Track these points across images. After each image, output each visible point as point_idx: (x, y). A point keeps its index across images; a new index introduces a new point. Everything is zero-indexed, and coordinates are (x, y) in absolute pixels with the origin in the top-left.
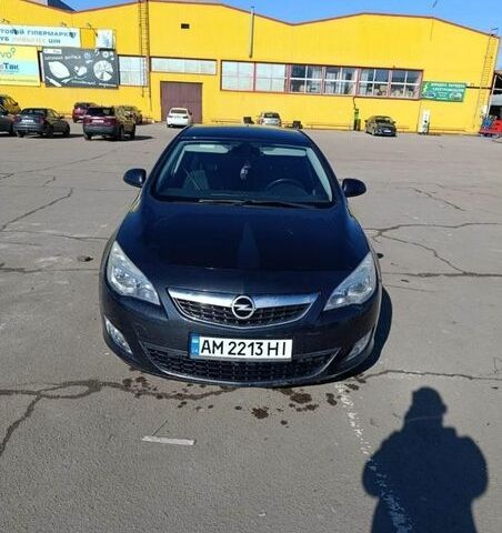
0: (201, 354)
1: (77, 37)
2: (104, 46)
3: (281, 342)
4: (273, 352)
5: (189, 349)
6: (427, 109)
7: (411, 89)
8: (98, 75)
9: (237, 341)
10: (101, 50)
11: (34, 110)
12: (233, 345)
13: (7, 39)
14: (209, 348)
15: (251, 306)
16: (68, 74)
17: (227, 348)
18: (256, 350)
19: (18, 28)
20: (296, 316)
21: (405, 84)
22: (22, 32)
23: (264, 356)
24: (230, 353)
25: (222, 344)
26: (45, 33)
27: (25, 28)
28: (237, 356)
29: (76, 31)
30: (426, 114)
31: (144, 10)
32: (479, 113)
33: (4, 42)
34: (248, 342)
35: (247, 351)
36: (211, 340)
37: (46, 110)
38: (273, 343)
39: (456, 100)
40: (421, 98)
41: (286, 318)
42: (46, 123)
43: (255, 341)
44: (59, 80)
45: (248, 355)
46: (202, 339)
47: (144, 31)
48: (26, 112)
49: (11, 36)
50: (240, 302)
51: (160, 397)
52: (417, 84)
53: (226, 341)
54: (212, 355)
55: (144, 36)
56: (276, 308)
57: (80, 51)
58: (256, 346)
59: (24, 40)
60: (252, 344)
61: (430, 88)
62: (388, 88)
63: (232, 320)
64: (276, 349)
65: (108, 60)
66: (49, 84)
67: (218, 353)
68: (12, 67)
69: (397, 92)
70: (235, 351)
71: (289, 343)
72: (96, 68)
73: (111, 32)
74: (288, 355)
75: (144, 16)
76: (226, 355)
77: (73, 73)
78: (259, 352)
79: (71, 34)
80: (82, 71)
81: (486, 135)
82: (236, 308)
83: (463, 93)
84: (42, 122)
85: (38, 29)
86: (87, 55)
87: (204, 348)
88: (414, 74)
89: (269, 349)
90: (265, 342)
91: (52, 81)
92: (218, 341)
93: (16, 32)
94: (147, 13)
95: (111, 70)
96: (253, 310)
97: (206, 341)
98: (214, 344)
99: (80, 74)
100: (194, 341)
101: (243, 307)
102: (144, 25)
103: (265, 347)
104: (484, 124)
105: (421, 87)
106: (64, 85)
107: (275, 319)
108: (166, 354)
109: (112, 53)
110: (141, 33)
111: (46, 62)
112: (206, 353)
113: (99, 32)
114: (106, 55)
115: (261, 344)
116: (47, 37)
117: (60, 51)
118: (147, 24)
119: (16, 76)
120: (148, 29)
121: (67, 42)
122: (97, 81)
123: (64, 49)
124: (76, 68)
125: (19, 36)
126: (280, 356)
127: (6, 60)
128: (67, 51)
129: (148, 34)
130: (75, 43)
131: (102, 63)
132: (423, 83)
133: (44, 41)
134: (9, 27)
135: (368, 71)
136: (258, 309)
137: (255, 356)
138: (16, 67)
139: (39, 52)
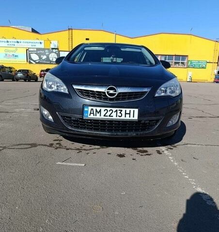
0: (89, 116)
1: (43, 44)
2: (54, 47)
3: (132, 110)
4: (128, 116)
5: (83, 114)
6: (190, 71)
7: (182, 63)
8: (51, 59)
9: (109, 109)
10: (53, 49)
11: (23, 70)
12: (106, 111)
13: (14, 45)
14: (93, 113)
15: (116, 91)
16: (38, 59)
17: (103, 113)
18: (119, 114)
19: (19, 41)
20: (140, 97)
21: (180, 61)
22: (21, 42)
23: (123, 117)
24: (105, 116)
25: (100, 111)
26: (30, 42)
27: (22, 41)
28: (108, 117)
29: (42, 41)
30: (190, 74)
31: (70, 33)
32: (213, 73)
33: (13, 46)
34: (114, 109)
35: (114, 114)
36: (94, 108)
37: (28, 71)
38: (128, 110)
39: (203, 68)
40: (188, 67)
41: (135, 98)
42: (28, 75)
43: (118, 109)
44: (34, 61)
45: (114, 117)
46: (90, 108)
47: (70, 41)
48: (20, 71)
49: (16, 44)
50: (110, 89)
51: (67, 149)
52: (185, 61)
53: (103, 109)
54: (95, 117)
55: (70, 43)
56: (129, 93)
57: (44, 49)
58: (119, 112)
59: (21, 45)
60: (116, 111)
61: (191, 63)
62: (173, 63)
63: (106, 98)
64: (130, 114)
65: (55, 53)
66: (30, 63)
67: (98, 116)
68: (16, 56)
69: (177, 65)
70: (107, 114)
71: (136, 111)
72: (50, 56)
73: (57, 42)
74: (136, 117)
75: (70, 35)
76: (102, 117)
77: (40, 58)
78: (120, 115)
79: (40, 43)
80: (44, 57)
81: (217, 82)
82: (108, 92)
83: (206, 65)
84: (26, 75)
85: (27, 41)
86: (46, 51)
87: (91, 113)
88: (184, 57)
89: (126, 114)
90: (124, 110)
91: (32, 61)
92: (98, 109)
93: (18, 42)
94: (72, 34)
95: (57, 57)
96: (117, 93)
97: (92, 109)
98: (96, 111)
99: (43, 58)
100: (86, 109)
101: (111, 92)
102: (70, 39)
103: (123, 113)
104: (216, 78)
105: (188, 63)
106: (36, 63)
107: (129, 98)
108: (70, 118)
109: (57, 50)
110: (69, 42)
111: (30, 54)
112: (92, 116)
113: (52, 42)
114: (54, 51)
115: (121, 111)
116: (31, 44)
117: (35, 50)
118: (72, 39)
119: (17, 59)
120: (72, 40)
121: (39, 46)
122: (51, 61)
123: (37, 49)
124: (42, 56)
125: (19, 44)
126: (132, 118)
127: (13, 53)
128: (38, 49)
129: (72, 43)
130: (42, 46)
131: (53, 54)
132: (188, 61)
133: (29, 46)
134: (16, 40)
135: (164, 56)
136: (120, 93)
137: (118, 118)
138: (17, 56)
139: (27, 50)
